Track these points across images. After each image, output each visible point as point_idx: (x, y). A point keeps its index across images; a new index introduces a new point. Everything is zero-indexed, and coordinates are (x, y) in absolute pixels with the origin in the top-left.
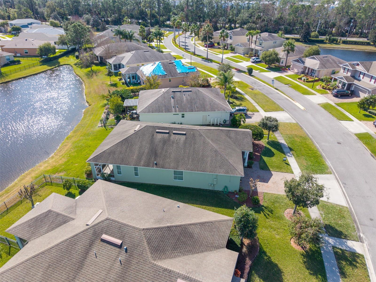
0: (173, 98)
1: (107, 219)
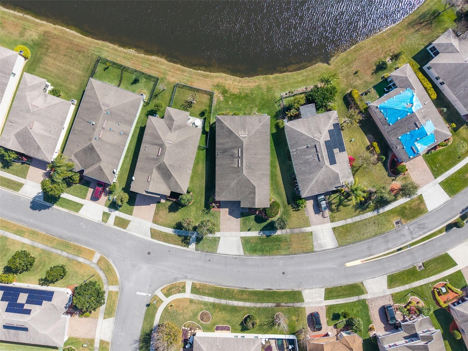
0: (308, 147)
1: (166, 147)
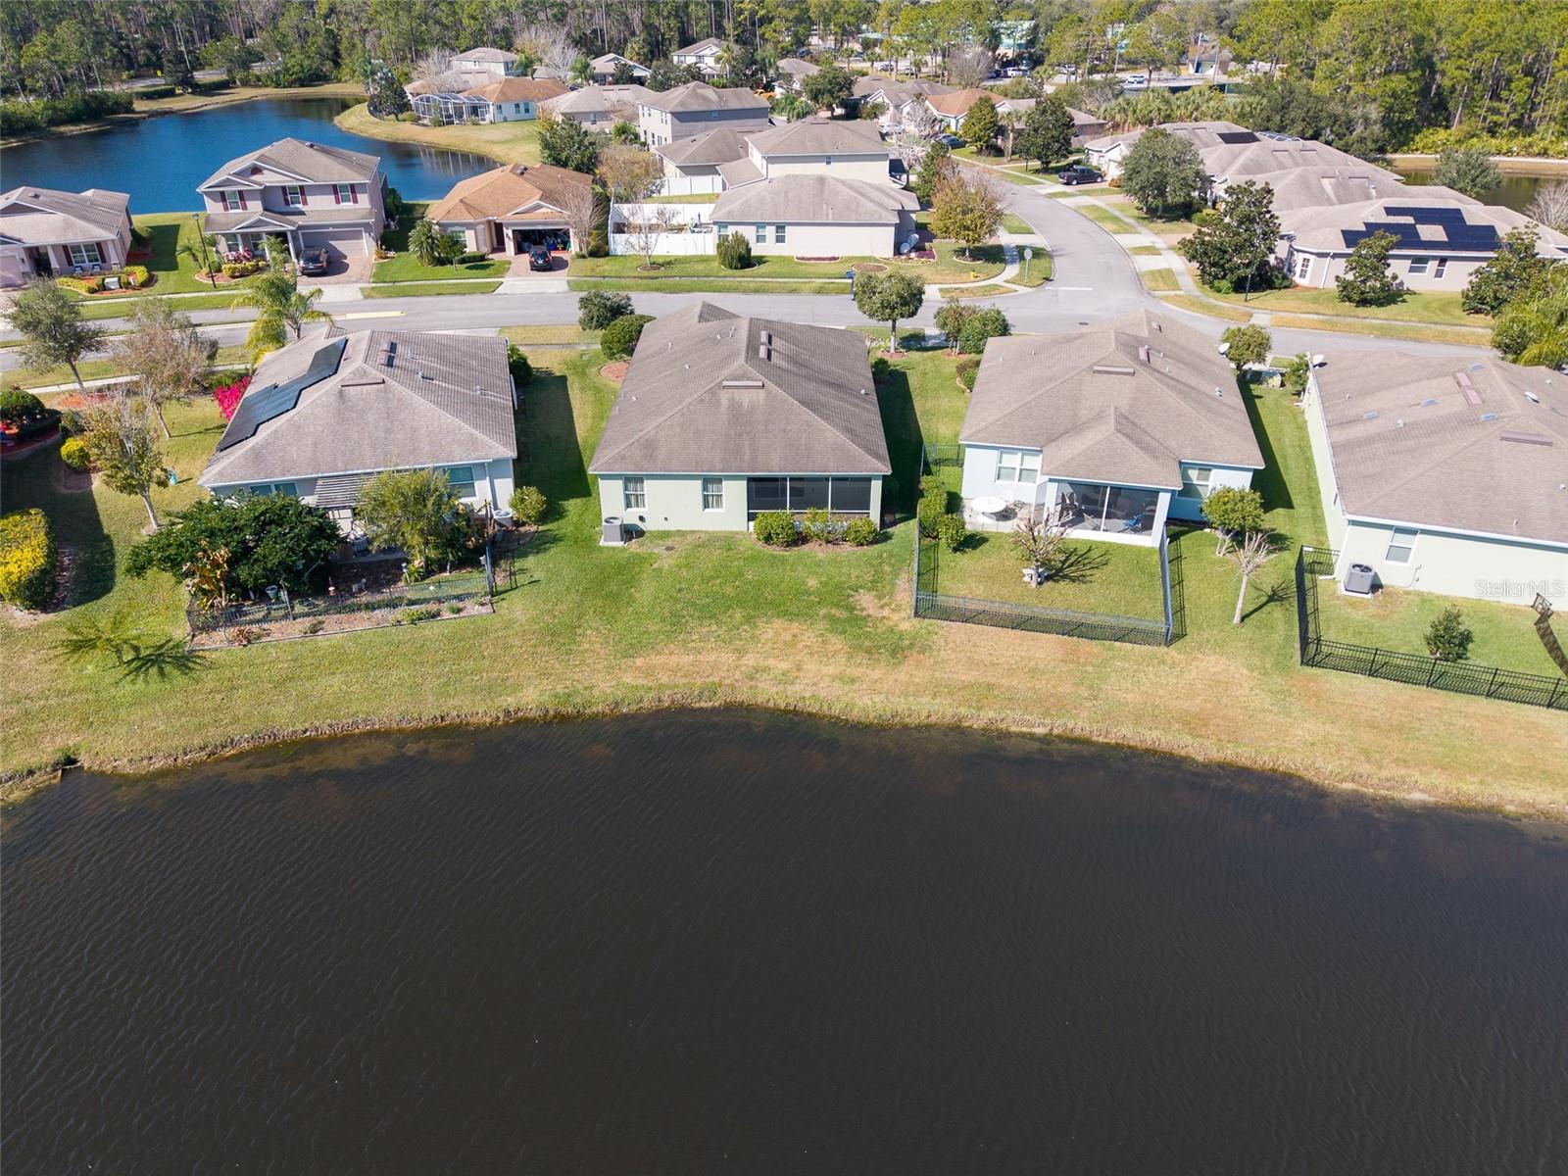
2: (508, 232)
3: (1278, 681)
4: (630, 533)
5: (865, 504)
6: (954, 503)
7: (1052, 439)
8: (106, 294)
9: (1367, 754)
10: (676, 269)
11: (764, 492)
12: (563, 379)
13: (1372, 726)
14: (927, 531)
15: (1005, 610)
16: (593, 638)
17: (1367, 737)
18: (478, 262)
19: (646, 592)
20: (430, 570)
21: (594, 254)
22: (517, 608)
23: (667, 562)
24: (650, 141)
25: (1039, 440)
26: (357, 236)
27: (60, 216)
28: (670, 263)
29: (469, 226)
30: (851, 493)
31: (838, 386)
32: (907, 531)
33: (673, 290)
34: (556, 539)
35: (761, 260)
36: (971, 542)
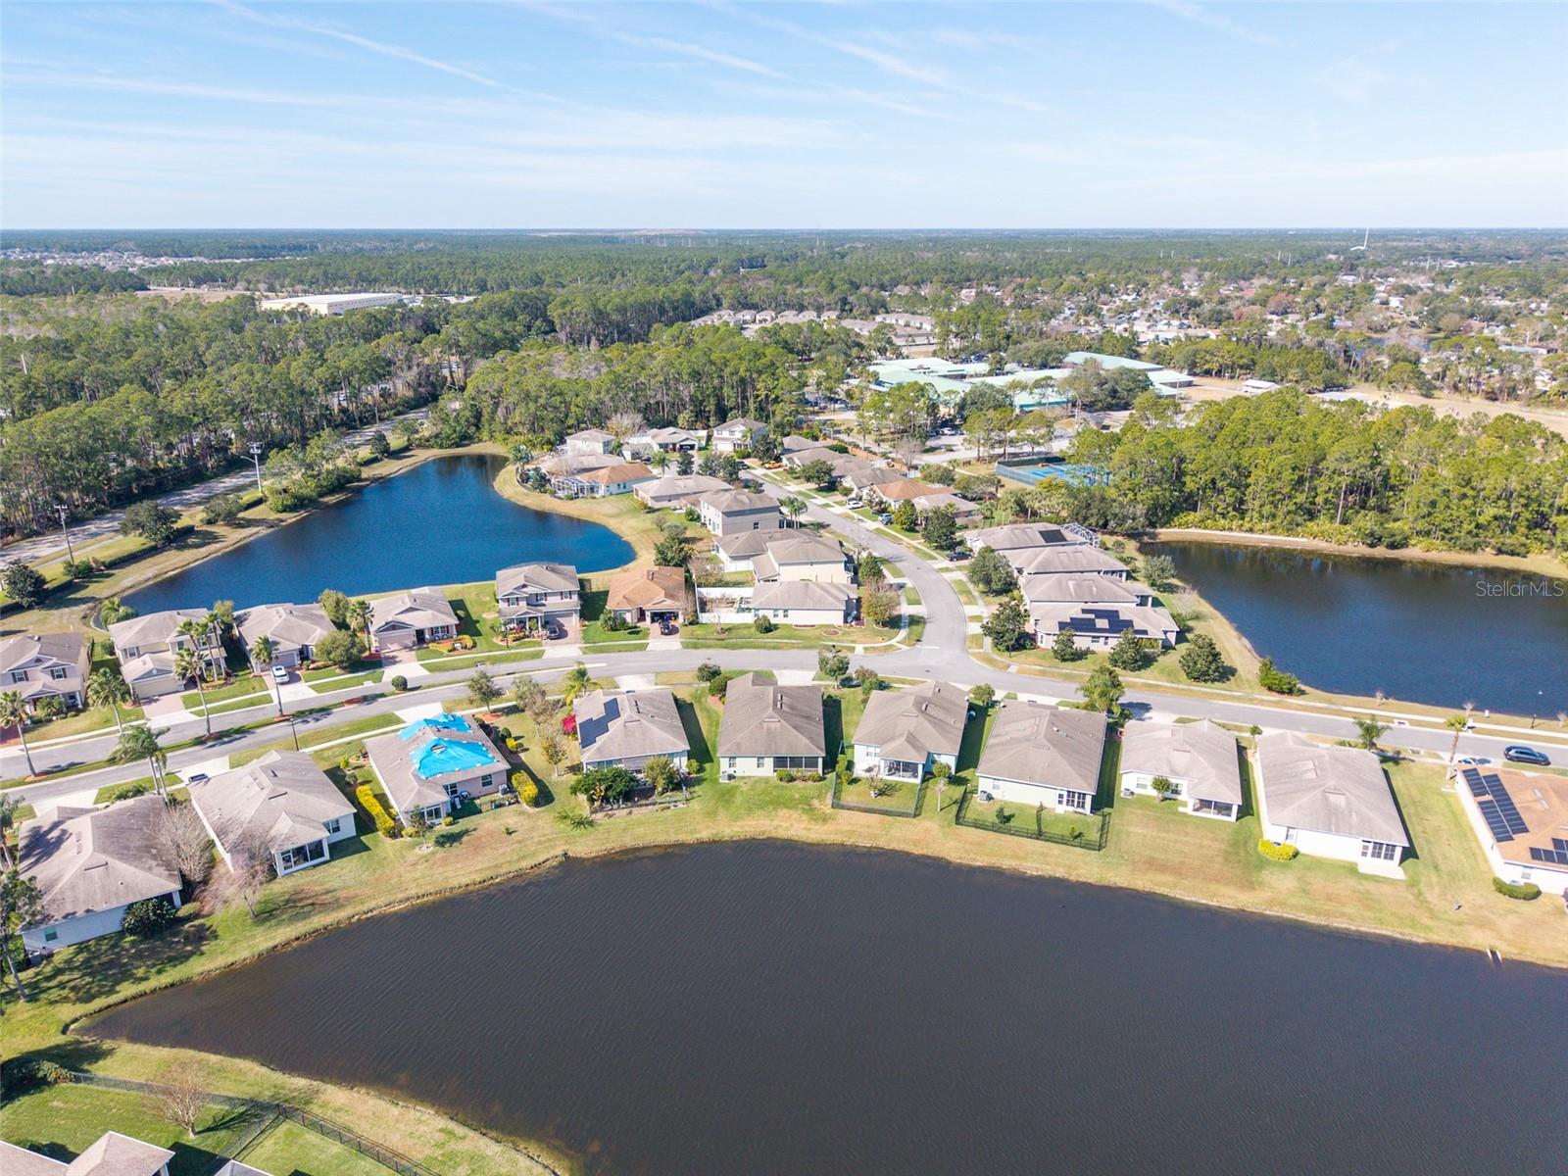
2: (648, 614)
3: (947, 830)
4: (731, 777)
5: (816, 766)
6: (850, 766)
7: (885, 742)
8: (456, 653)
9: (966, 852)
10: (734, 633)
11: (780, 762)
12: (691, 704)
13: (971, 843)
14: (838, 777)
15: (863, 806)
16: (722, 815)
17: (967, 846)
18: (634, 631)
19: (738, 799)
20: (665, 790)
21: (691, 624)
22: (695, 805)
23: (745, 788)
24: (707, 522)
25: (882, 742)
26: (570, 615)
27: (430, 612)
28: (729, 629)
29: (628, 611)
30: (811, 762)
31: (808, 718)
32: (832, 776)
33: (734, 647)
34: (704, 780)
35: (776, 627)
36: (855, 781)
